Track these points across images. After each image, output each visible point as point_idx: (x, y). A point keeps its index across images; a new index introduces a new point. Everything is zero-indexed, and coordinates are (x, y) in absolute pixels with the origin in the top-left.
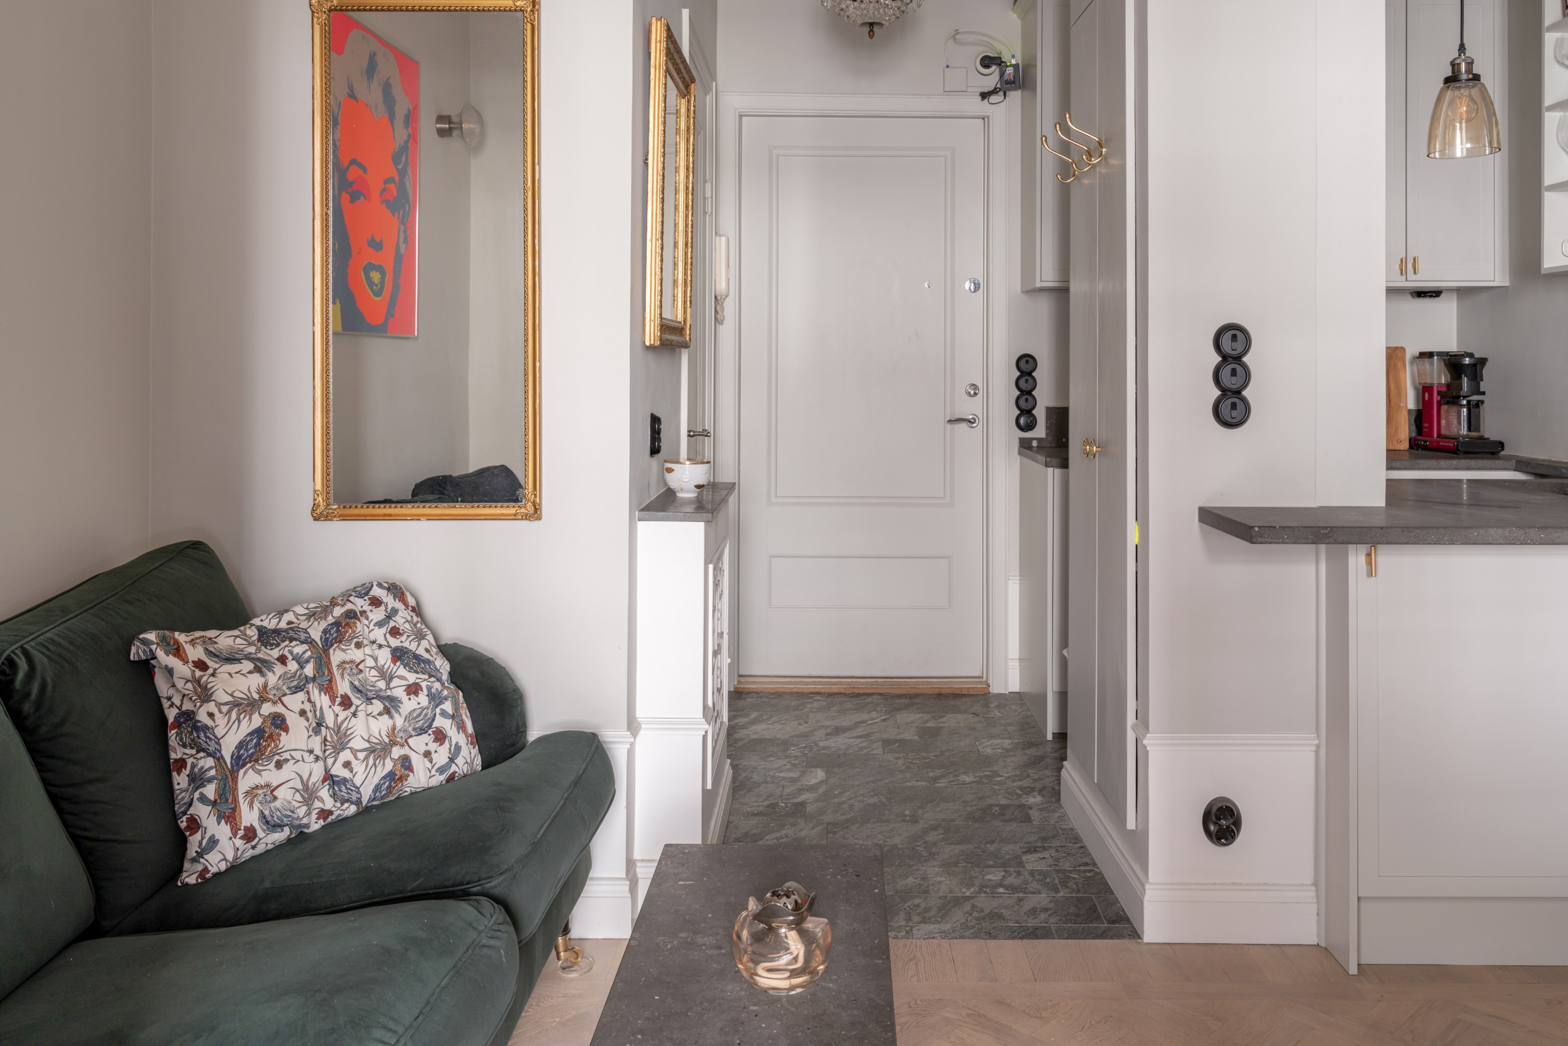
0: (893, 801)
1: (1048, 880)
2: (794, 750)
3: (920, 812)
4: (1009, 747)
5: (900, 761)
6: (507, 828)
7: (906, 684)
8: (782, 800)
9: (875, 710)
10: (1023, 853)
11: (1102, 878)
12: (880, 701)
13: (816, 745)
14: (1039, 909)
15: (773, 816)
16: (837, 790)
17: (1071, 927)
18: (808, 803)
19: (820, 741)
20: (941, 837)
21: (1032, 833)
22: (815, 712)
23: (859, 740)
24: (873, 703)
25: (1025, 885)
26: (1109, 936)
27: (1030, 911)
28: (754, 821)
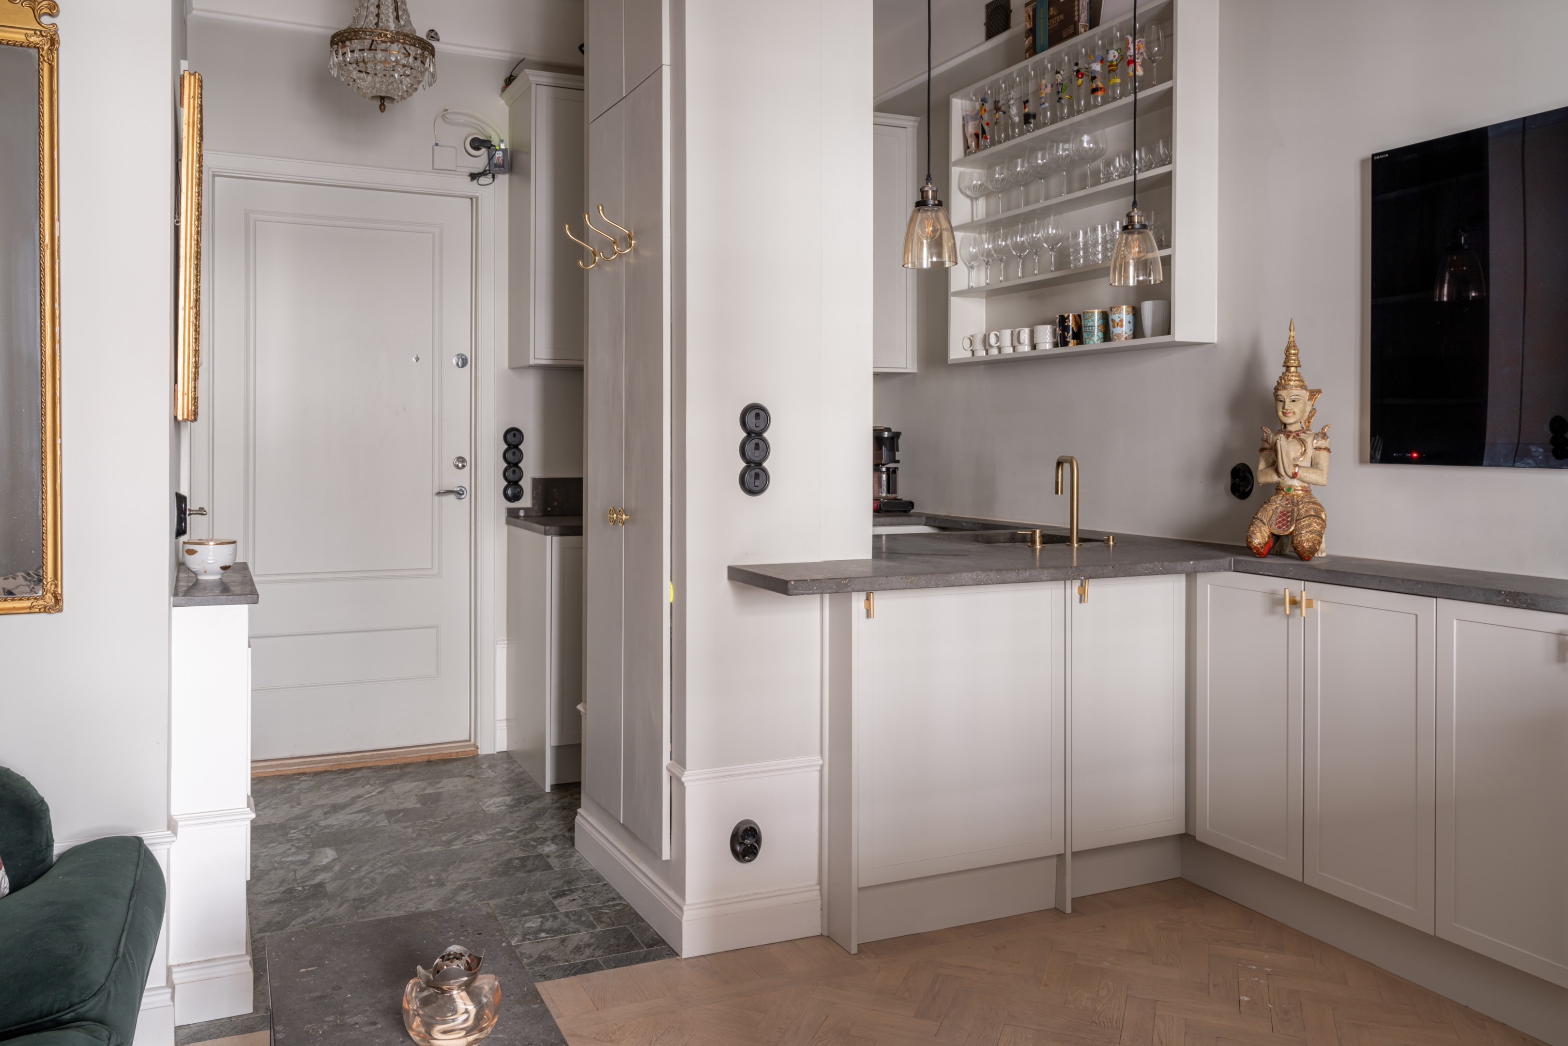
0: (414, 868)
1: (583, 919)
2: (294, 833)
3: (444, 875)
4: (512, 803)
5: (410, 830)
6: (85, 947)
7: (394, 755)
8: (298, 884)
9: (368, 783)
10: (554, 898)
11: (630, 909)
12: (371, 774)
13: (317, 825)
14: (583, 946)
15: (293, 901)
16: (353, 866)
17: (615, 957)
18: (327, 883)
19: (320, 820)
20: (471, 895)
21: (556, 879)
22: (305, 792)
23: (361, 815)
24: (364, 777)
25: (564, 926)
26: (651, 959)
27: (574, 949)
28: (274, 909)
